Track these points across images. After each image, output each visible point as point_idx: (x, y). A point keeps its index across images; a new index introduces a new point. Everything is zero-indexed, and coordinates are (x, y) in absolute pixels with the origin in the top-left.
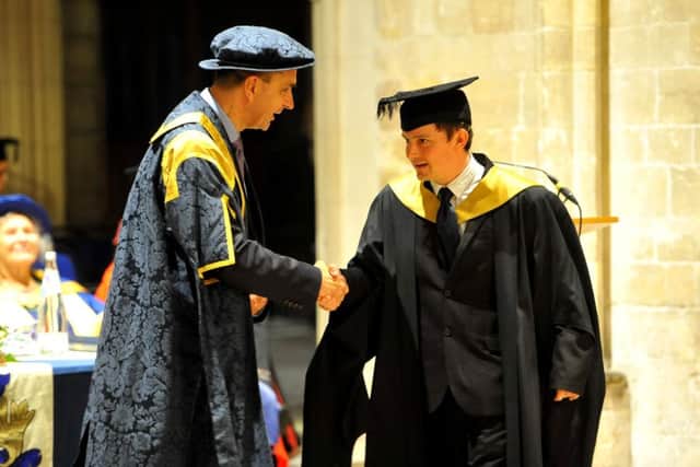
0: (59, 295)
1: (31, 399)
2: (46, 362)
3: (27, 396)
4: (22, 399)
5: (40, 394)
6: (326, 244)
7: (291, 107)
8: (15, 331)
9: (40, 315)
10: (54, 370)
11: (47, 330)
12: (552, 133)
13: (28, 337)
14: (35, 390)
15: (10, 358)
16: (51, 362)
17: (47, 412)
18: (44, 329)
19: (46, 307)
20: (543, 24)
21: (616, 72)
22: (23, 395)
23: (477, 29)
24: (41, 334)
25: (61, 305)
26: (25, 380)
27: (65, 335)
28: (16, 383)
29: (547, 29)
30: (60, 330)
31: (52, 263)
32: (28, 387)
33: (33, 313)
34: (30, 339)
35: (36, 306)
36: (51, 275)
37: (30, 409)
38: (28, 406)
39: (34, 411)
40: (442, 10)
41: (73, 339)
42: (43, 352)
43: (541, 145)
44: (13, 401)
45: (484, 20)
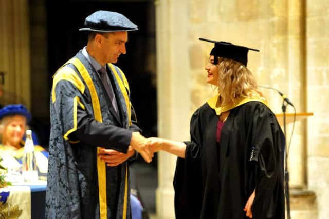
0: (33, 152)
1: (20, 204)
2: (28, 185)
3: (18, 202)
4: (15, 204)
5: (24, 201)
6: (163, 126)
7: (125, 53)
8: (12, 170)
9: (24, 162)
10: (31, 190)
11: (27, 169)
12: (278, 71)
13: (18, 173)
14: (22, 200)
15: (9, 184)
16: (29, 186)
17: (28, 211)
18: (25, 169)
19: (26, 158)
20: (273, 15)
21: (310, 40)
22: (15, 202)
23: (240, 18)
24: (24, 172)
25: (34, 157)
26: (17, 195)
27: (36, 172)
28: (12, 197)
29: (276, 19)
30: (33, 169)
31: (29, 136)
32: (19, 198)
33: (20, 161)
34: (19, 174)
35: (22, 157)
36: (29, 142)
37: (20, 209)
38: (18, 207)
39: (21, 211)
40: (222, 9)
41: (40, 174)
42: (25, 181)
43: (272, 77)
44: (11, 205)
45: (243, 14)
